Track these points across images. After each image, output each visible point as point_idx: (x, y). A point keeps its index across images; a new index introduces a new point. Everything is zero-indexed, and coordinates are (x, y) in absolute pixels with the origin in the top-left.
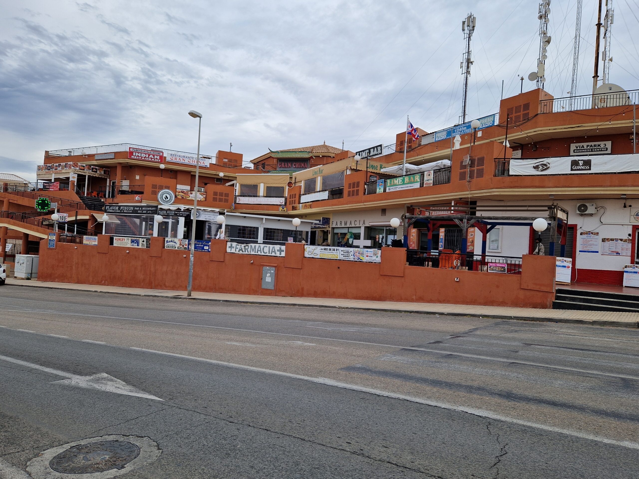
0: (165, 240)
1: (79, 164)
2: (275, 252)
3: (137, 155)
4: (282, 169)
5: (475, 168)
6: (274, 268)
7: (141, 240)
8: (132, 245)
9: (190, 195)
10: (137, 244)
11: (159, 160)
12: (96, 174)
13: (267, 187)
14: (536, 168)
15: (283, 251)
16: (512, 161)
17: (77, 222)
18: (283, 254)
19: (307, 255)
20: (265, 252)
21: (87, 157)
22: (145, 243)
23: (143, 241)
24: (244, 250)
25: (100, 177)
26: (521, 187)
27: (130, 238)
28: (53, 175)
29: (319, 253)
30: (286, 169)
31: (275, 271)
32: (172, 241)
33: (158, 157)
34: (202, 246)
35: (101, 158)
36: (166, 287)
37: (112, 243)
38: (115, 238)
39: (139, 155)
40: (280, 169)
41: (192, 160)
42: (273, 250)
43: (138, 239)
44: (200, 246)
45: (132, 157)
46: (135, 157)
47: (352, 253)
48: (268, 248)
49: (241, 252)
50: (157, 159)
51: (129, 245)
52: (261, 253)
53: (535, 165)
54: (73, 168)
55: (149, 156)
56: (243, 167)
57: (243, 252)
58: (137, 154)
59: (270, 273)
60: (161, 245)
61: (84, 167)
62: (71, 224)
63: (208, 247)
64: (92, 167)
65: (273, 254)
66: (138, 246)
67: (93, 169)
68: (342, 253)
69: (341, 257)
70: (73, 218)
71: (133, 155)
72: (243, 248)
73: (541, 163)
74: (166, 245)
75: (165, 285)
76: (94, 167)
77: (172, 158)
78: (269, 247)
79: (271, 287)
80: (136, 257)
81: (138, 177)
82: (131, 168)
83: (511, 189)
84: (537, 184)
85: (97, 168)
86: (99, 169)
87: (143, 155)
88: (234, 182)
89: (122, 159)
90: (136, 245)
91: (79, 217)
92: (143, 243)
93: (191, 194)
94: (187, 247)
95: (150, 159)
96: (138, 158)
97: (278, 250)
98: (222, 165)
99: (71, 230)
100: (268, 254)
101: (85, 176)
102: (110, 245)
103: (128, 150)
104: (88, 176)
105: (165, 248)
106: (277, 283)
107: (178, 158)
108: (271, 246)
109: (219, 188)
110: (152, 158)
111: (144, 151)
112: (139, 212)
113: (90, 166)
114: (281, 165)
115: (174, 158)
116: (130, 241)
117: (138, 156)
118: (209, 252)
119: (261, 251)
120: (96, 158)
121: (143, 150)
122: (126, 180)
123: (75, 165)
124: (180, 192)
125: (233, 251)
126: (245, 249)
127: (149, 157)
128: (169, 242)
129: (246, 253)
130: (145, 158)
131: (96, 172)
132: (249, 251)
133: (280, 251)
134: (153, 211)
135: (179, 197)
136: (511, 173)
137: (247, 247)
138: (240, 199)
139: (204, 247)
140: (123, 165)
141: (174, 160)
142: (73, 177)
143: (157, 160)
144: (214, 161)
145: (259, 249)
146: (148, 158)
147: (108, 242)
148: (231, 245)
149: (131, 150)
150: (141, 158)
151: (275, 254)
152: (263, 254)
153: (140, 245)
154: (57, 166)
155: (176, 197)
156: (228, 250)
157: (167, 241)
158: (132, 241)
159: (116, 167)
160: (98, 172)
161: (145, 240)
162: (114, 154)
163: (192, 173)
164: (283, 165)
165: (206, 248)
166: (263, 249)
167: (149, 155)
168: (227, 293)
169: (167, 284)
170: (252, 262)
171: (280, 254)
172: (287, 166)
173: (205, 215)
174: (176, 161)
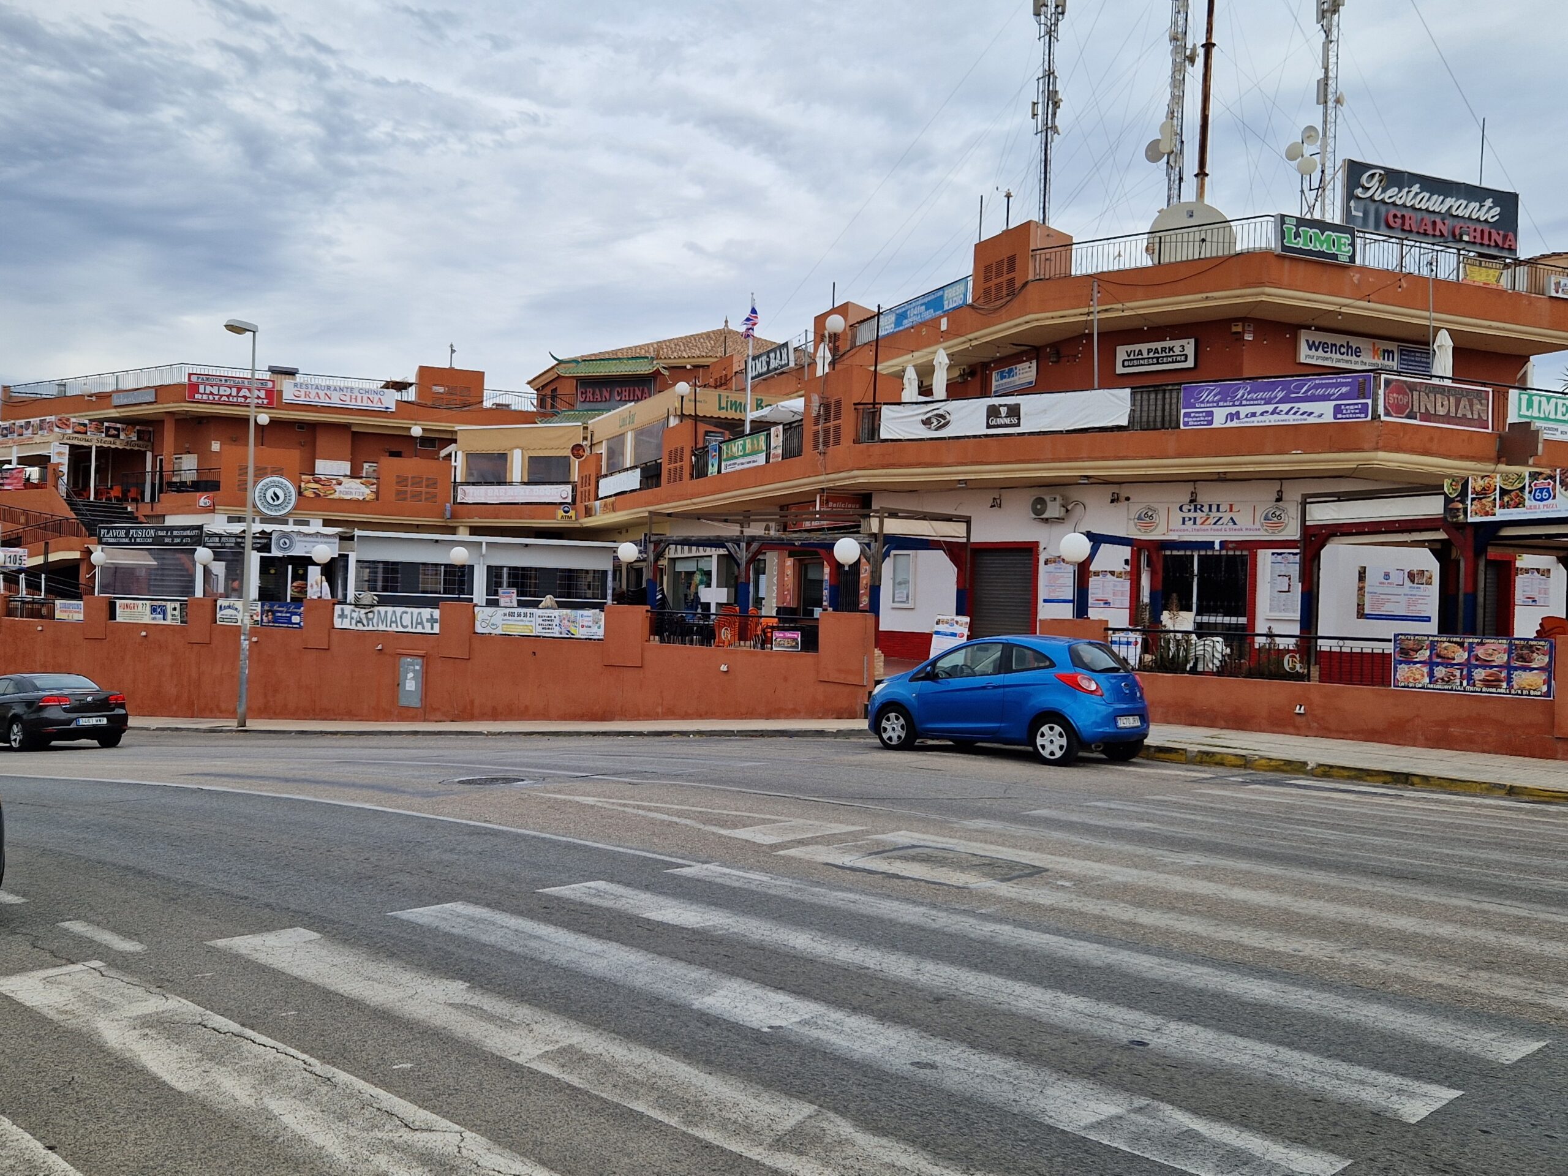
0: (216, 605)
1: (73, 420)
2: (421, 623)
3: (208, 392)
4: (587, 406)
5: (832, 424)
6: (420, 660)
7: (170, 606)
8: (154, 619)
9: (337, 488)
10: (161, 616)
11: (265, 401)
12: (118, 442)
13: (530, 457)
14: (927, 422)
15: (436, 621)
16: (884, 408)
17: (46, 567)
18: (436, 630)
19: (479, 629)
20: (404, 624)
21: (94, 399)
22: (177, 613)
23: (175, 609)
24: (365, 622)
25: (128, 448)
26: (901, 466)
27: (148, 602)
28: (15, 449)
29: (499, 622)
30: (598, 404)
31: (422, 667)
32: (229, 607)
33: (262, 394)
34: (288, 615)
35: (125, 402)
36: (221, 712)
37: (113, 616)
38: (118, 602)
39: (215, 390)
40: (584, 404)
41: (348, 394)
42: (419, 621)
43: (164, 603)
44: (284, 615)
45: (196, 396)
46: (205, 397)
47: (557, 622)
48: (409, 615)
49: (360, 627)
50: (259, 397)
51: (147, 619)
52: (397, 626)
53: (924, 417)
54: (57, 429)
55: (238, 393)
56: (487, 404)
57: (364, 625)
58: (209, 389)
59: (414, 671)
60: (209, 616)
61: (85, 425)
62: (33, 573)
63: (298, 617)
64: (106, 424)
65: (419, 629)
66: (164, 619)
67: (108, 429)
68: (540, 621)
69: (538, 631)
70: (39, 560)
71: (198, 393)
72: (363, 616)
73: (936, 412)
74: (218, 616)
75: (218, 707)
76: (112, 425)
77: (297, 393)
78: (412, 613)
79: (415, 702)
80: (160, 647)
81: (216, 446)
82: (200, 423)
83: (884, 471)
84: (927, 460)
85: (119, 426)
86: (123, 430)
87: (226, 391)
88: (452, 448)
89: (174, 402)
90: (160, 619)
91: (53, 557)
92: (174, 612)
93: (340, 484)
94: (259, 618)
95: (243, 400)
96: (211, 397)
97: (428, 620)
98: (429, 403)
99: (33, 586)
100: (409, 629)
101: (90, 448)
102: (110, 619)
103: (186, 380)
104: (97, 447)
105: (218, 622)
106: (426, 694)
107: (313, 393)
108: (416, 611)
109: (411, 466)
110: (245, 397)
111: (226, 381)
112: (167, 540)
113: (101, 421)
114: (584, 396)
115: (303, 394)
116: (148, 608)
117: (211, 393)
118: (301, 627)
119: (396, 622)
120: (116, 401)
121: (223, 379)
122: (189, 453)
123: (64, 423)
124: (309, 482)
125: (346, 624)
126: (367, 618)
127: (240, 395)
128: (225, 608)
129: (371, 628)
130: (228, 396)
131: (118, 436)
132: (375, 624)
133: (432, 620)
134: (194, 539)
135: (309, 494)
136: (883, 436)
137: (370, 615)
138: (467, 491)
139: (290, 617)
140: (177, 417)
141: (302, 398)
142: (60, 454)
143: (260, 401)
144: (411, 395)
145: (394, 619)
146: (237, 396)
147: (105, 614)
148: (342, 610)
149: (194, 379)
150: (219, 399)
151: (423, 628)
152: (401, 629)
153: (169, 617)
154: (21, 427)
155: (300, 493)
156: (338, 623)
157: (221, 607)
158: (154, 610)
159: (163, 422)
160: (122, 436)
161: (177, 605)
162: (153, 390)
163: (354, 429)
164: (589, 395)
165: (296, 619)
166: (401, 618)
167: (239, 390)
168: (335, 720)
169: (223, 706)
170: (380, 647)
171: (432, 628)
172: (599, 397)
173: (305, 544)
174: (308, 399)
